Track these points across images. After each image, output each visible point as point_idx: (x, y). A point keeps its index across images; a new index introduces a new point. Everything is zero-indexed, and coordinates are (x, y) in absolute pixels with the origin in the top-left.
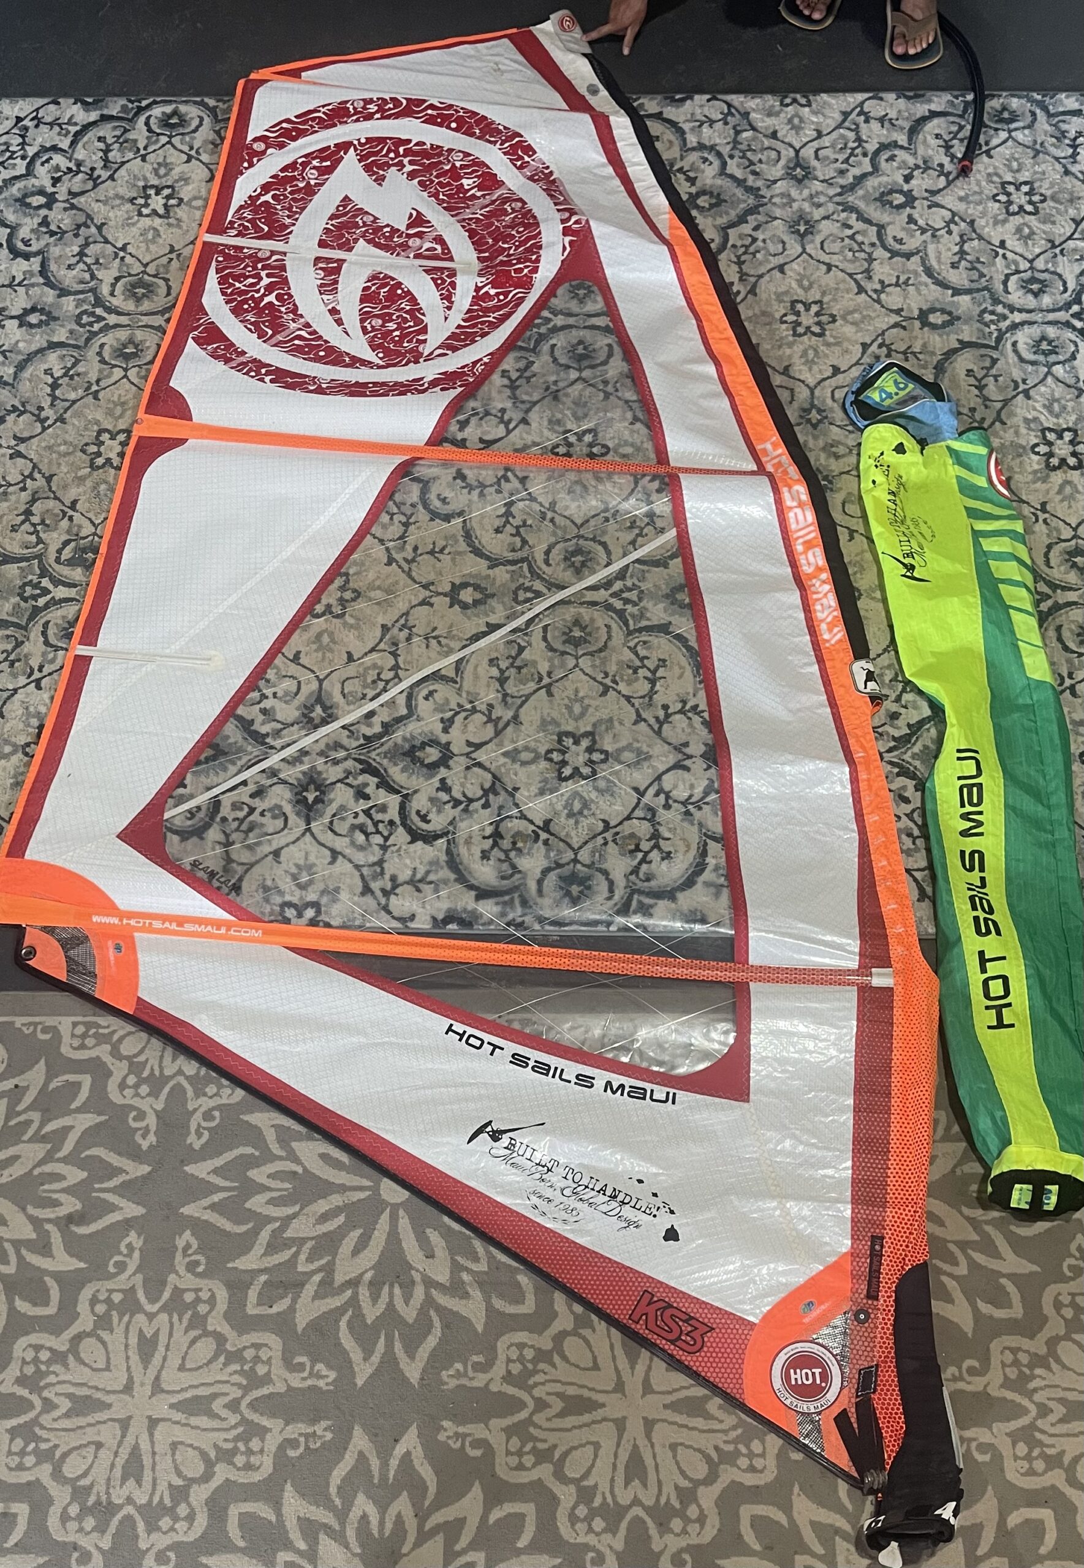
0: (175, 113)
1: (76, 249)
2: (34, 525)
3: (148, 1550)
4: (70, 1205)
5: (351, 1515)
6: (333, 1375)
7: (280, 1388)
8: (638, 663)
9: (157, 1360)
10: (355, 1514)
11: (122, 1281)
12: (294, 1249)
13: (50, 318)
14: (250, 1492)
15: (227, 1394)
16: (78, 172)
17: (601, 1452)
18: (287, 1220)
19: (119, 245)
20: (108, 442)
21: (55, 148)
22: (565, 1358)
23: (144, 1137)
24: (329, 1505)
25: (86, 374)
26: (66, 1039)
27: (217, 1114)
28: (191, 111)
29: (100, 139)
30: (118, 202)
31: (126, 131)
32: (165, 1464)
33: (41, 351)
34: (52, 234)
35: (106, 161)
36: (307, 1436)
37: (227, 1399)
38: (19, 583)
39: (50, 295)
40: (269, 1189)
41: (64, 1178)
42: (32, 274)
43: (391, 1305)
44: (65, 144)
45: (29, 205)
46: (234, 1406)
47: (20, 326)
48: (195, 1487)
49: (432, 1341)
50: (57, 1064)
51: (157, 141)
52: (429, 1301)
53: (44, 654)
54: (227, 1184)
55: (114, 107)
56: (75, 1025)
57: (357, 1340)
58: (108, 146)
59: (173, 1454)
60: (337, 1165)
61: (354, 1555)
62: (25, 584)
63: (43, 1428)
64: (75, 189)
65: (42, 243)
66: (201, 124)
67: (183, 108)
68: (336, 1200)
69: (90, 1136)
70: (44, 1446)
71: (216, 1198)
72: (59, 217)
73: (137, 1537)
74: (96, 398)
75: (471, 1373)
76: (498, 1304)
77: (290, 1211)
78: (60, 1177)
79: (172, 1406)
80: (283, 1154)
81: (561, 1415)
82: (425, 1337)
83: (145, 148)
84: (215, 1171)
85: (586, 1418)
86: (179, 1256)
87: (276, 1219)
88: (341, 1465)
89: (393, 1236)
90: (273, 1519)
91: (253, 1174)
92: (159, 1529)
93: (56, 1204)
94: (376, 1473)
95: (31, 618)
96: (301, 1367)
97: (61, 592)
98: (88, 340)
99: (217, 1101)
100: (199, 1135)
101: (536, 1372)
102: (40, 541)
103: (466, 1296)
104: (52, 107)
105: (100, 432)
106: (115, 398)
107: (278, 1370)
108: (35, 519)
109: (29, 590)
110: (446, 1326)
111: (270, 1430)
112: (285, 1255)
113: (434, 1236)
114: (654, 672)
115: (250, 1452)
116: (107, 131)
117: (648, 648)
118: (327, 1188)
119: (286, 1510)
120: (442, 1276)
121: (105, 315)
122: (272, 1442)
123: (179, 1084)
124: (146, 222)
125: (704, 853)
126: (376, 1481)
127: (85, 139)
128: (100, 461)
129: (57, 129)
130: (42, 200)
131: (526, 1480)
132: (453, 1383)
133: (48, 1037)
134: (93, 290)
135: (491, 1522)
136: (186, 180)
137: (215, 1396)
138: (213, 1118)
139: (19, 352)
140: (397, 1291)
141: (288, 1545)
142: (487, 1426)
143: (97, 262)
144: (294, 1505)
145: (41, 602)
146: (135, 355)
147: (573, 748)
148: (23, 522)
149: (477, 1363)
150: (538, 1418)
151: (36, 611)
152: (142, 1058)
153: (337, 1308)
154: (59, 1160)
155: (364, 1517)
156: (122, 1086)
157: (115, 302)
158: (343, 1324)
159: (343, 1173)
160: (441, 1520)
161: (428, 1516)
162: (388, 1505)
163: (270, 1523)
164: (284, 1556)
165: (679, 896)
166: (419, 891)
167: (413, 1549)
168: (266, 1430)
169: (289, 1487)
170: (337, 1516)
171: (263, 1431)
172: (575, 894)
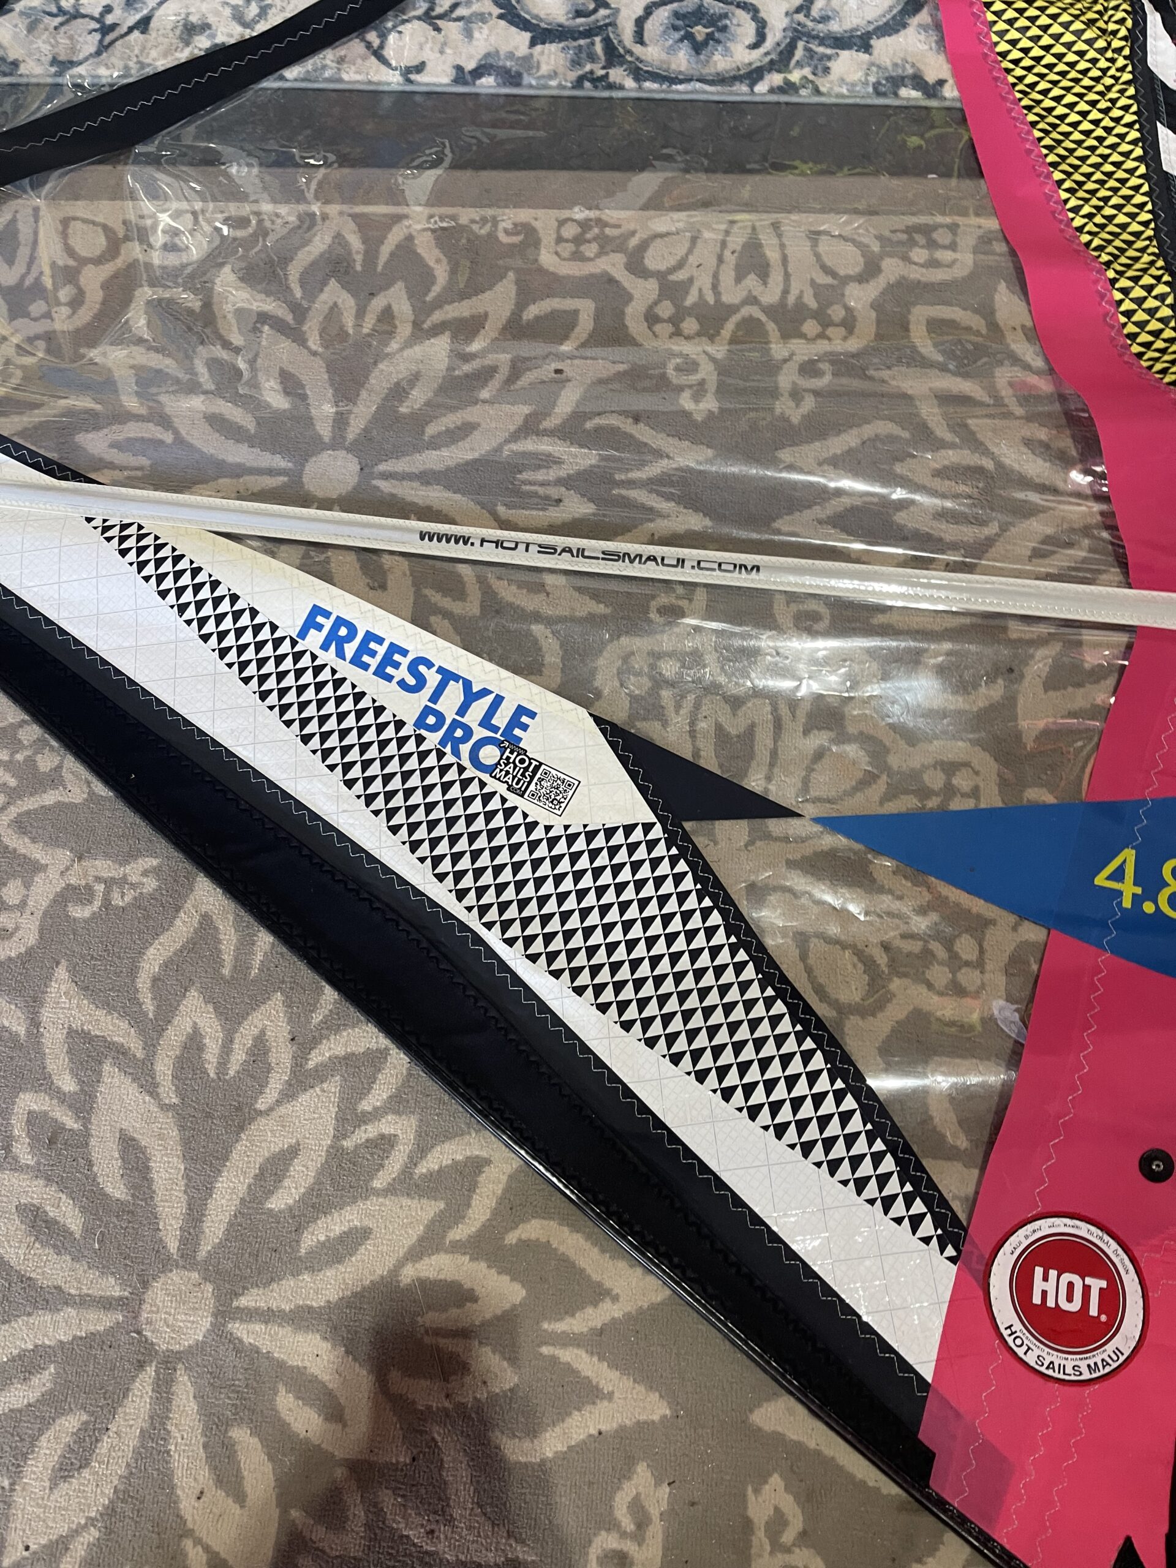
5: (170, 1031)
10: (174, 1037)
24: (130, 1010)
36: (109, 883)
60: (233, 432)
61: (164, 1107)
80: (143, 412)
88: (165, 938)
90: (21, 1030)
94: (228, 958)
111: (43, 868)
118: (211, 469)
119: (46, 1014)
122: (44, 891)
126: (226, 972)
141: (44, 1083)
144: (65, 1007)
155: (194, 1043)
160: (340, 1051)
161: (315, 1042)
162: (244, 1016)
163: (14, 1037)
164: (28, 1102)
165: (876, 43)
166: (438, 29)
167: (278, 1102)
168: (37, 868)
169: (62, 973)
170: (142, 1032)
171: (30, 869)
172: (700, 38)
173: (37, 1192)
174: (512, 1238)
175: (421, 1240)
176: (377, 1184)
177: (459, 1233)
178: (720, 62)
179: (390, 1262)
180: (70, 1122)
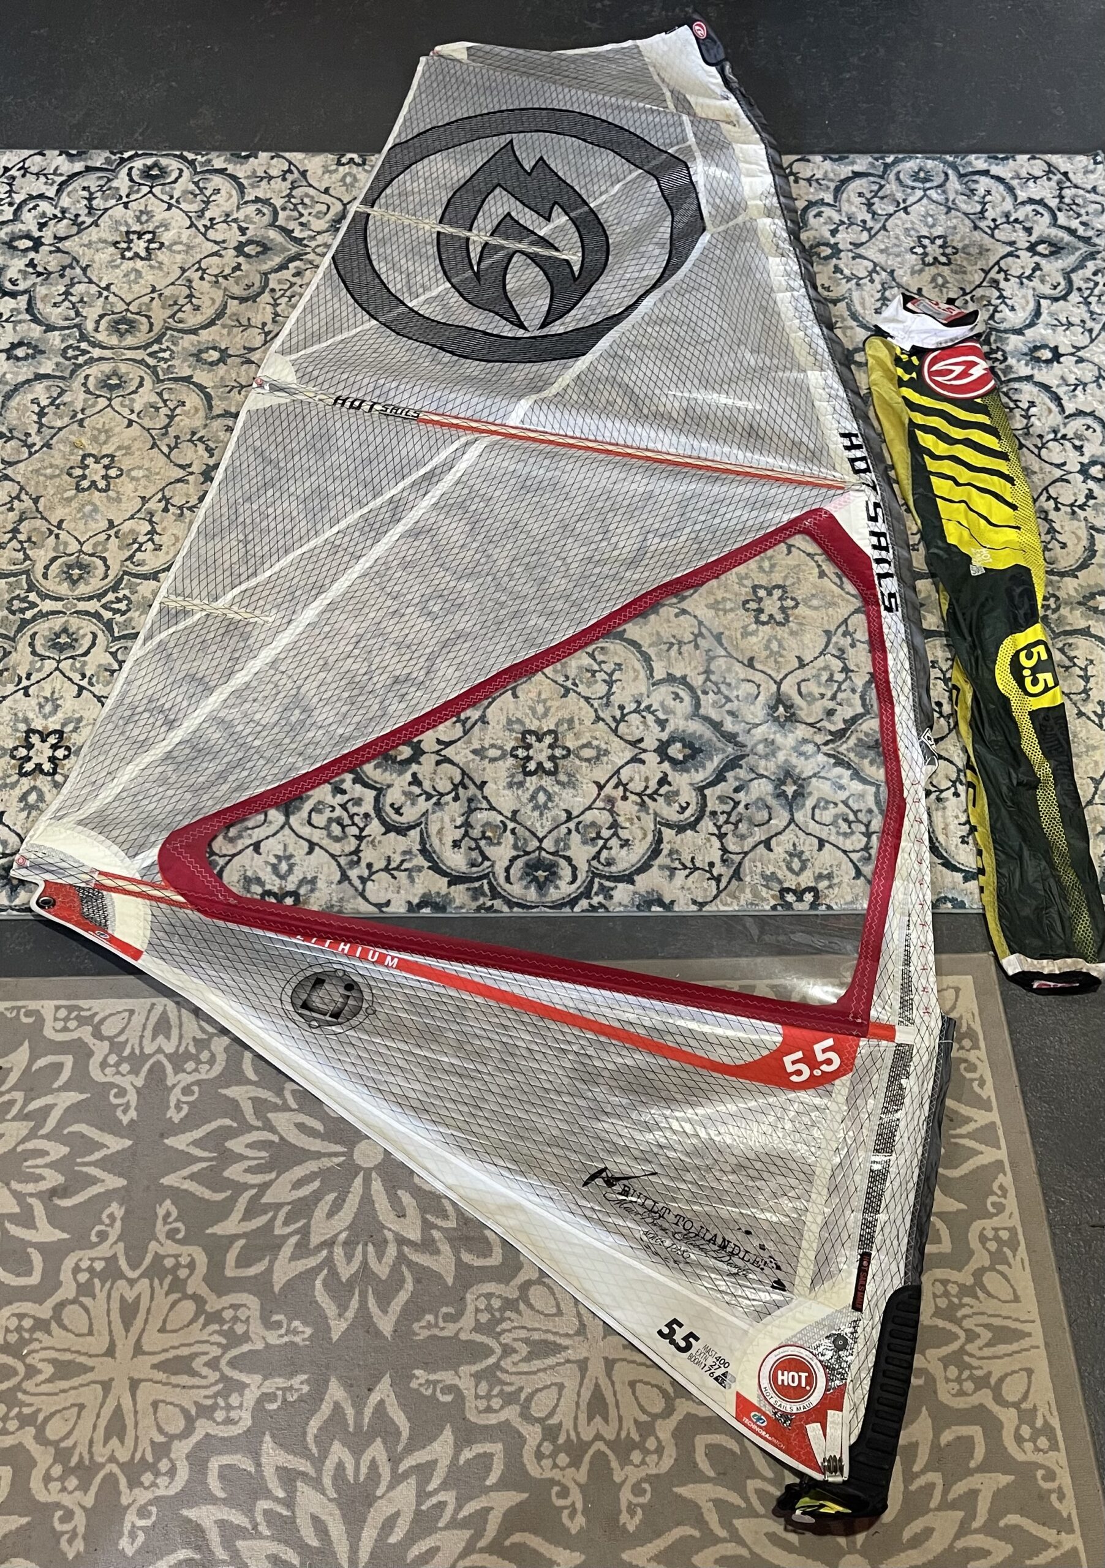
0: (156, 165)
1: (62, 289)
2: (21, 542)
3: (129, 1505)
4: (53, 1179)
5: (327, 1462)
6: (309, 1331)
7: (260, 1346)
8: (596, 667)
9: (138, 1323)
10: (330, 1464)
11: (104, 1250)
12: (271, 1214)
13: (37, 351)
14: (228, 1445)
15: (207, 1353)
16: (65, 217)
17: (565, 1391)
18: (266, 1186)
19: (103, 285)
20: (93, 466)
21: (41, 196)
22: (530, 1306)
23: (125, 1112)
24: (305, 1454)
25: (72, 402)
26: (49, 1023)
27: (196, 1088)
28: (173, 165)
29: (84, 189)
30: (101, 245)
31: (109, 180)
32: (146, 1422)
33: (28, 381)
34: (39, 274)
35: (90, 209)
36: (284, 1389)
37: (206, 1358)
38: (7, 597)
39: (36, 331)
40: (247, 1158)
41: (47, 1153)
42: (19, 313)
43: (365, 1263)
44: (51, 192)
45: (15, 248)
46: (213, 1364)
47: (8, 359)
48: (176, 1444)
49: (403, 1297)
50: (40, 1046)
51: (138, 191)
52: (401, 1258)
53: (32, 663)
54: (206, 1154)
55: (98, 159)
56: (58, 1008)
57: (332, 1298)
58: (91, 194)
59: (155, 1412)
60: (312, 1133)
61: (330, 1500)
62: (13, 599)
63: (25, 1392)
64: (61, 234)
65: (29, 283)
66: (180, 176)
67: (164, 161)
68: (312, 1166)
69: (73, 1113)
70: (26, 1410)
71: (195, 1168)
72: (45, 258)
73: (119, 1493)
74: (81, 425)
75: (441, 1324)
76: (467, 1257)
77: (268, 1177)
78: (43, 1153)
79: (154, 1367)
80: (259, 1124)
81: (527, 1359)
82: (398, 1291)
83: (128, 196)
84: (195, 1143)
85: (550, 1361)
86: (160, 1222)
87: (253, 1186)
88: (318, 1415)
89: (367, 1199)
90: (253, 1470)
91: (230, 1144)
92: (142, 1484)
93: (41, 1178)
94: (351, 1422)
95: (20, 629)
96: (279, 1324)
97: (47, 605)
98: (73, 372)
99: (196, 1077)
100: (178, 1108)
101: (503, 1320)
102: (27, 557)
103: (437, 1252)
104: (38, 158)
105: (84, 457)
106: (100, 426)
107: (256, 1328)
108: (22, 537)
109: (16, 604)
110: (417, 1281)
111: (248, 1385)
112: (261, 1221)
113: (406, 1198)
114: (611, 675)
115: (229, 1408)
116: (92, 181)
117: (605, 654)
118: (305, 1156)
119: (263, 1460)
120: (415, 1235)
121: (90, 349)
122: (250, 1397)
123: (159, 1062)
124: (128, 265)
125: (659, 841)
126: (351, 1430)
127: (70, 188)
128: (85, 484)
129: (42, 179)
130: (30, 244)
131: (494, 1422)
132: (425, 1333)
133: (30, 1020)
134: (78, 326)
135: (461, 1462)
136: (166, 226)
137: (196, 1355)
138: (192, 1093)
139: (6, 383)
140: (370, 1248)
141: (268, 1495)
142: (457, 1373)
143: (81, 301)
144: (273, 1456)
145: (29, 615)
146: (118, 386)
147: (536, 745)
148: (10, 540)
149: (446, 1314)
150: (506, 1364)
151: (24, 623)
152: (122, 1038)
153: (313, 1268)
154: (42, 1137)
155: (340, 1466)
156: (104, 1065)
157: (101, 337)
158: (318, 1283)
159: (318, 1141)
160: (414, 1463)
161: (401, 1460)
162: (363, 1452)
163: (249, 1473)
164: (263, 1505)
165: (637, 878)
166: (394, 878)
167: (387, 1491)
168: (245, 1386)
169: (267, 1438)
170: (313, 1463)
171: (241, 1387)
172: (542, 879)
173: (273, 1548)
174: (507, 1543)
175: (465, 1549)
176: (440, 1525)
177: (482, 1544)
178: (554, 894)
179: (451, 1561)
180: (285, 1513)
